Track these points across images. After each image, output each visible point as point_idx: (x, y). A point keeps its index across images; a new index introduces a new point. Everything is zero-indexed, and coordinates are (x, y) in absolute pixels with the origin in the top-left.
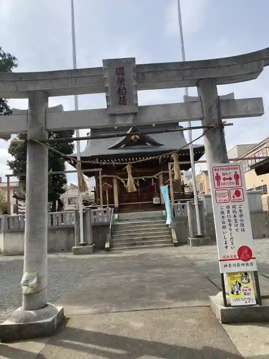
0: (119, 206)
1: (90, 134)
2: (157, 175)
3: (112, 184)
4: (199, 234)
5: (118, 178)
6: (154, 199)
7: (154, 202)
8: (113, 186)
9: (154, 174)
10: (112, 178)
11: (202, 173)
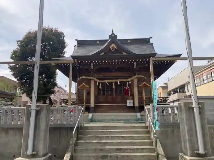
0: (95, 106)
1: (76, 46)
2: (132, 78)
3: (90, 85)
4: (201, 151)
5: (95, 79)
6: (128, 101)
7: (128, 105)
8: (90, 87)
9: (129, 77)
10: (90, 79)
11: (159, 88)
